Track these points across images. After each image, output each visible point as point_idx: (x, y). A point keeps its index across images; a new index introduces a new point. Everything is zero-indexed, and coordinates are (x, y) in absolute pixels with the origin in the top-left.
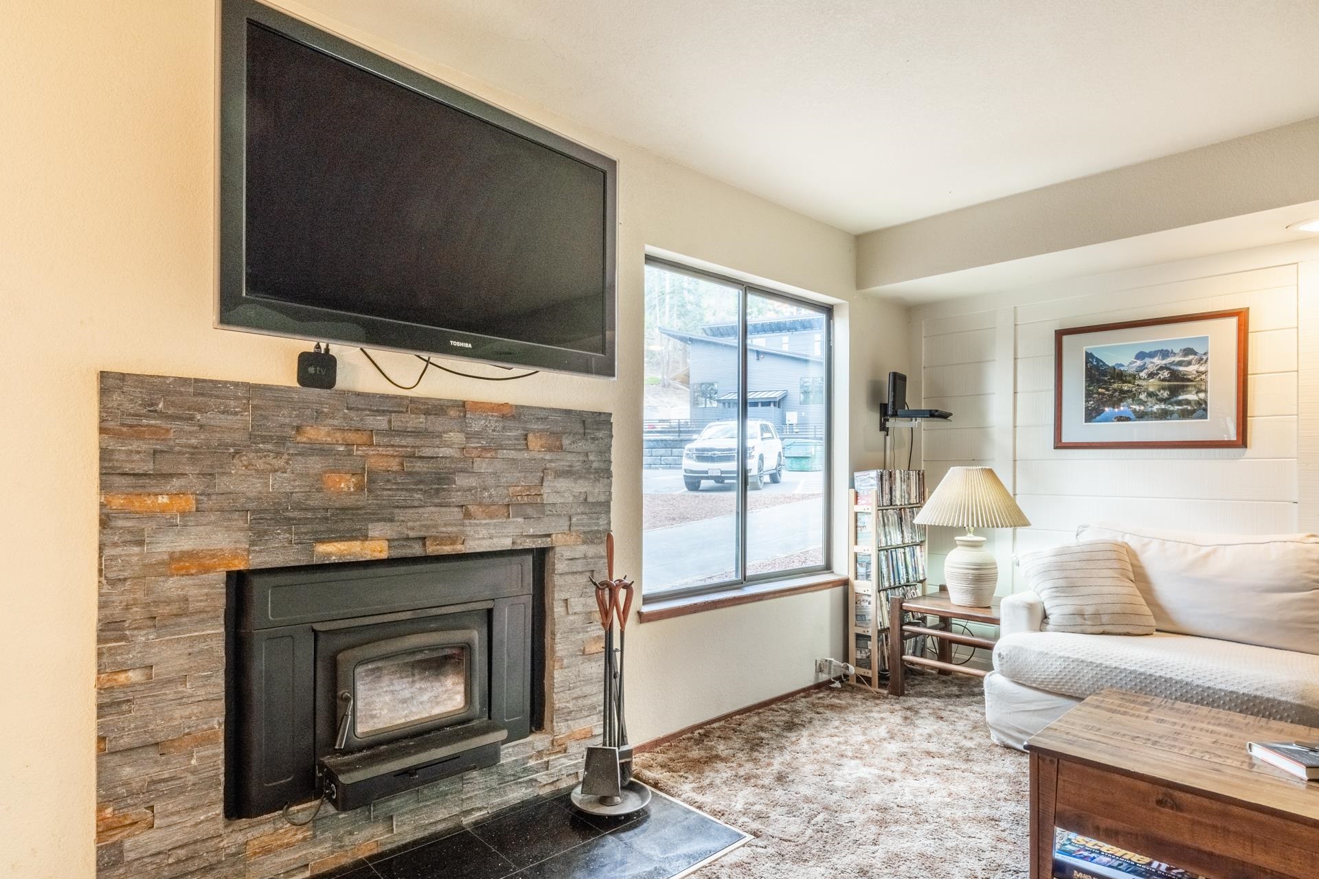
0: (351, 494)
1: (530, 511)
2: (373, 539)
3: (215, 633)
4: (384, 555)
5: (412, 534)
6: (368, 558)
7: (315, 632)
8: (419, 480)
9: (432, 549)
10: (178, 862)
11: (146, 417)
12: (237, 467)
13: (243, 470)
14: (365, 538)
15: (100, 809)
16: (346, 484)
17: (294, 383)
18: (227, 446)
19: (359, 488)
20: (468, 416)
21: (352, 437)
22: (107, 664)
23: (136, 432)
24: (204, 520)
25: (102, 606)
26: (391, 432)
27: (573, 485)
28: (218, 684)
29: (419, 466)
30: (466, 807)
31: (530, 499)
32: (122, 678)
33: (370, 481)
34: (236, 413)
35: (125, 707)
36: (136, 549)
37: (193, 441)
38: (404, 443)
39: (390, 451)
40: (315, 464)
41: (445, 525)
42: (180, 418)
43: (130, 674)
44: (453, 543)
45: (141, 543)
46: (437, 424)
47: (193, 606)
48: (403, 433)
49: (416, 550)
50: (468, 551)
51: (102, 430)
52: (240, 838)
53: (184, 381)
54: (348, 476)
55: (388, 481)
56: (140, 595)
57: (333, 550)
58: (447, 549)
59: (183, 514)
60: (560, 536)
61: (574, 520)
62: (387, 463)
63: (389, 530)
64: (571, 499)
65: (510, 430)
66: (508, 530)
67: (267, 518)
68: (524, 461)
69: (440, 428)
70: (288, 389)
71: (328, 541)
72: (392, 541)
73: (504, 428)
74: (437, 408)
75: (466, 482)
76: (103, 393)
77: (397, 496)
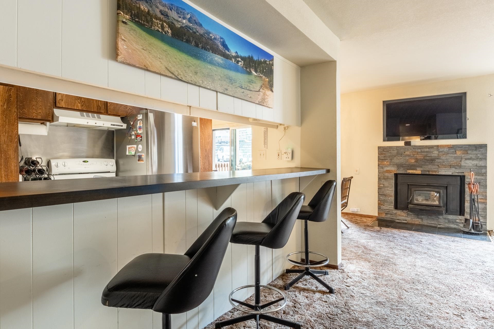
0: (414, 163)
1: (456, 167)
2: (418, 170)
3: (393, 181)
4: (420, 173)
5: (426, 170)
6: (417, 173)
7: (408, 185)
8: (428, 160)
9: (431, 173)
10: (387, 211)
11: (383, 152)
12: (395, 158)
13: (396, 159)
14: (416, 170)
15: (378, 201)
16: (413, 161)
17: (404, 145)
18: (393, 155)
19: (415, 162)
20: (439, 148)
21: (414, 153)
22: (379, 184)
23: (382, 154)
24: (391, 166)
25: (378, 176)
26: (421, 152)
27: (472, 162)
28: (393, 189)
29: (428, 158)
30: (439, 223)
31: (457, 165)
32: (381, 185)
33: (417, 160)
34: (395, 151)
35: (381, 189)
36: (382, 169)
37: (389, 155)
38: (424, 154)
39: (421, 155)
40: (407, 158)
41: (434, 169)
42: (387, 152)
43: (382, 185)
44: (435, 172)
45: (383, 168)
46: (432, 150)
47: (389, 177)
48: (424, 152)
49: (427, 173)
50: (439, 174)
51: (378, 154)
52: (396, 212)
53: (388, 147)
54: (413, 160)
55: (421, 160)
56: (382, 175)
57: (410, 172)
58: (434, 173)
59: (388, 165)
60: (467, 173)
61: (471, 170)
62: (422, 158)
63: (421, 169)
64: (471, 165)
65: (450, 150)
66: (451, 171)
67: (399, 166)
68: (455, 156)
69: (432, 151)
70: (403, 146)
71: (410, 170)
72: (421, 171)
73: (449, 150)
74: (431, 147)
75: (439, 161)
76: (378, 149)
77: (423, 163)
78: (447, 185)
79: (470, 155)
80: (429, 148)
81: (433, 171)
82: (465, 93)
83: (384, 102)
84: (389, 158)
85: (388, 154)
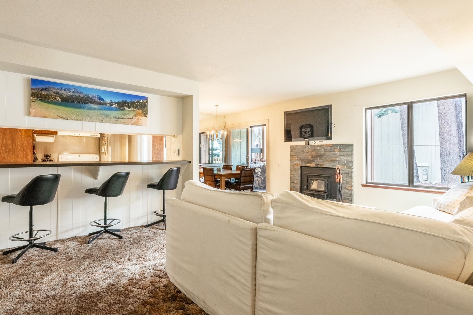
1: (335, 161)
2: (313, 164)
3: (299, 173)
4: (314, 166)
5: (317, 164)
6: (312, 166)
7: (308, 175)
8: (318, 156)
9: (320, 166)
13: (300, 155)
16: (310, 157)
18: (299, 152)
20: (324, 147)
21: (310, 151)
22: (291, 174)
23: (293, 151)
25: (290, 168)
26: (315, 150)
27: (344, 157)
28: (300, 178)
29: (318, 154)
33: (312, 156)
34: (299, 149)
35: (292, 178)
39: (314, 152)
40: (307, 154)
41: (322, 163)
42: (295, 150)
44: (323, 165)
45: (293, 162)
46: (321, 148)
47: (296, 169)
49: (318, 166)
50: (325, 167)
51: (291, 151)
55: (314, 156)
56: (293, 167)
57: (309, 165)
58: (322, 166)
59: (296, 160)
60: (341, 166)
61: (343, 164)
62: (314, 154)
63: (315, 163)
64: (343, 160)
65: (331, 148)
66: (331, 164)
67: (302, 160)
68: (334, 153)
69: (321, 149)
70: (304, 145)
71: (308, 164)
72: (315, 164)
73: (330, 148)
74: (320, 146)
75: (325, 157)
76: (290, 147)
77: (315, 158)
78: (330, 176)
79: (343, 152)
80: (319, 147)
81: (321, 165)
82: (331, 106)
83: (285, 112)
84: (296, 154)
85: (296, 152)
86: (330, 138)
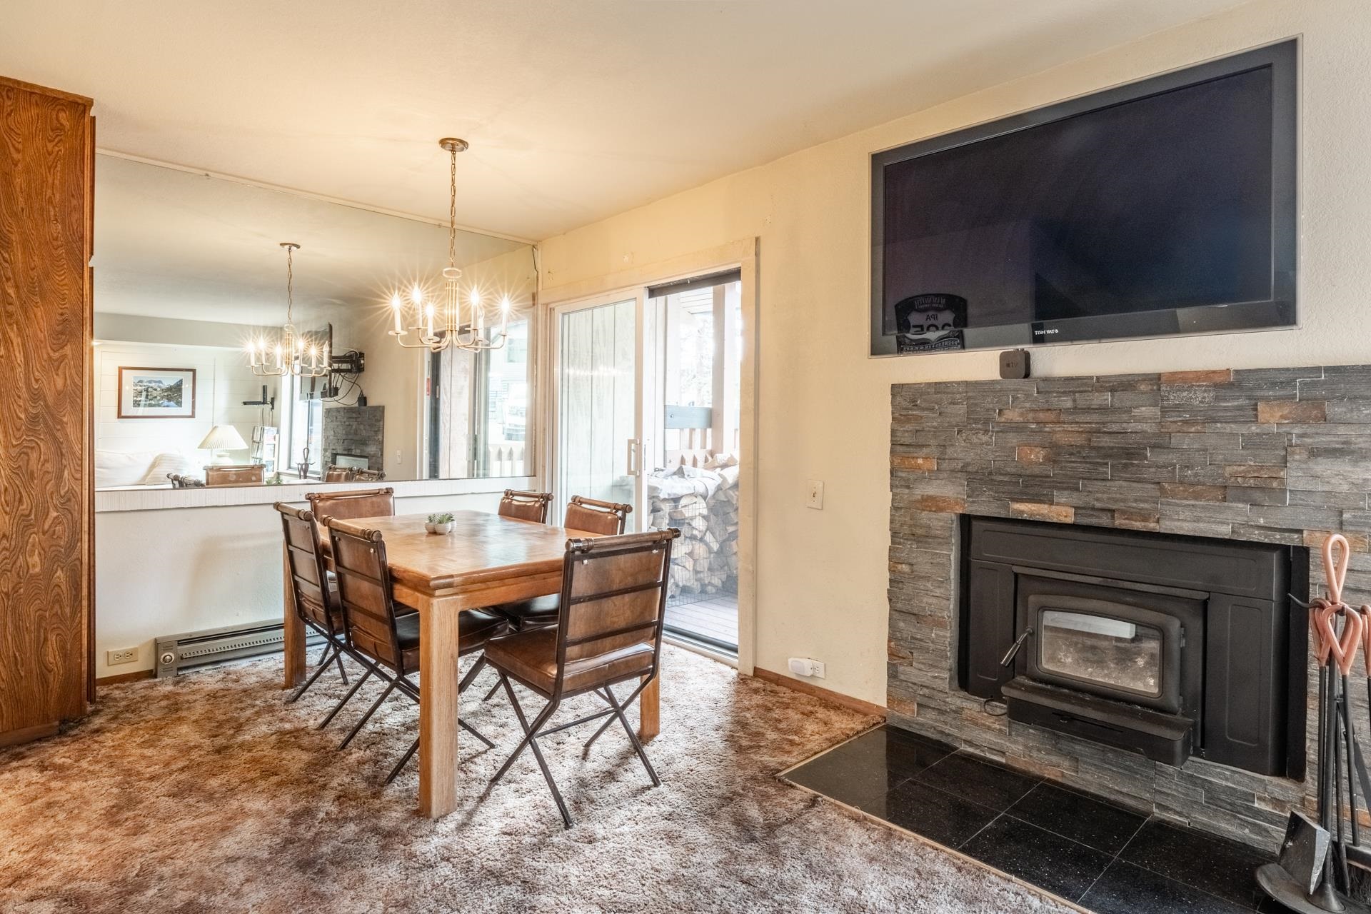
0: (1040, 464)
1: (1257, 496)
2: (1058, 504)
3: (953, 554)
4: (1070, 520)
5: (1098, 505)
6: (1055, 520)
7: (1016, 575)
8: (1107, 453)
9: (1120, 522)
10: (924, 696)
11: (911, 409)
12: (960, 442)
13: (963, 444)
14: (1051, 503)
15: (889, 641)
16: (1037, 456)
17: (1000, 378)
18: (953, 426)
19: (1047, 459)
20: (1163, 388)
21: (1041, 416)
22: (894, 560)
23: (908, 419)
24: (941, 476)
25: (892, 522)
26: (1076, 410)
27: (1349, 468)
28: (953, 588)
29: (1106, 441)
30: (1158, 798)
31: (1259, 483)
32: (899, 567)
33: (1056, 453)
34: (958, 403)
35: (900, 585)
36: (907, 491)
37: (935, 424)
38: (1088, 419)
39: (1075, 428)
40: (1013, 439)
41: (1136, 501)
42: (927, 409)
43: (904, 566)
44: (1145, 519)
45: (908, 487)
46: (1126, 399)
47: (933, 533)
48: (1088, 410)
49: (1104, 521)
50: (1162, 531)
51: (894, 419)
52: (958, 702)
53: (929, 384)
54: (1037, 450)
55: (1072, 454)
56: (908, 519)
57: (1026, 509)
58: (1138, 525)
59: (930, 471)
60: (1318, 534)
61: (1346, 516)
62: (1079, 440)
63: (1076, 499)
64: (1345, 487)
65: (1225, 400)
66: (1228, 516)
67: (977, 478)
68: (1251, 435)
69: (1128, 404)
70: (993, 382)
71: (1022, 501)
72: (1075, 508)
73: (1217, 398)
74: (1124, 384)
75: (1163, 458)
76: (893, 396)
77: (1082, 468)
78: (1205, 596)
79: (1342, 430)
80: (1113, 390)
81: (1128, 514)
82: (1290, 47)
83: (876, 158)
84: (935, 437)
85: (932, 421)
86: (1284, 315)
